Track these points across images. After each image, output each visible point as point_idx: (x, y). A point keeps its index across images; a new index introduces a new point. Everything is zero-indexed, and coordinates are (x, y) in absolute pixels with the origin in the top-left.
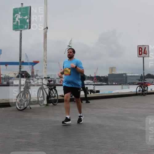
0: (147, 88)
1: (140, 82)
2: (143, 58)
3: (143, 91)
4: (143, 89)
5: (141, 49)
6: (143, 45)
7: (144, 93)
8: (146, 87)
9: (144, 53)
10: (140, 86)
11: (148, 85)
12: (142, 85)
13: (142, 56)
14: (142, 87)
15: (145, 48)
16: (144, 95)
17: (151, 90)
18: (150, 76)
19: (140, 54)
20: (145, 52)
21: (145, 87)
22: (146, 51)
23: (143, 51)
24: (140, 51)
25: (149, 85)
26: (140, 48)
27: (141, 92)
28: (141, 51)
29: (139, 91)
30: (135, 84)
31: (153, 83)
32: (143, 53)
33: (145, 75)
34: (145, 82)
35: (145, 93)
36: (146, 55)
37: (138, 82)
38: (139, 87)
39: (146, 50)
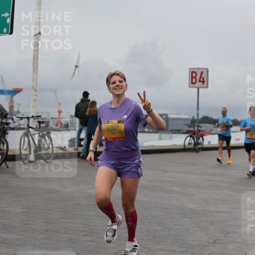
0: (203, 139)
1: (191, 129)
2: (198, 89)
3: (195, 144)
4: (196, 141)
5: (194, 75)
6: (199, 68)
7: (197, 148)
8: (201, 138)
9: (200, 81)
10: (191, 136)
11: (204, 135)
12: (194, 134)
13: (196, 85)
14: (193, 138)
15: (202, 73)
16: (197, 152)
17: (209, 143)
18: (207, 120)
19: (192, 83)
20: (202, 80)
21: (199, 139)
22: (203, 78)
23: (198, 78)
24: (192, 77)
25: (206, 135)
26: (192, 72)
27: (192, 146)
28: (195, 77)
29: (189, 144)
30: (181, 132)
31: (211, 131)
32: (198, 81)
33: (200, 117)
34: (200, 131)
35: (199, 149)
36: (203, 84)
37: (187, 129)
38: (189, 138)
39: (203, 76)
